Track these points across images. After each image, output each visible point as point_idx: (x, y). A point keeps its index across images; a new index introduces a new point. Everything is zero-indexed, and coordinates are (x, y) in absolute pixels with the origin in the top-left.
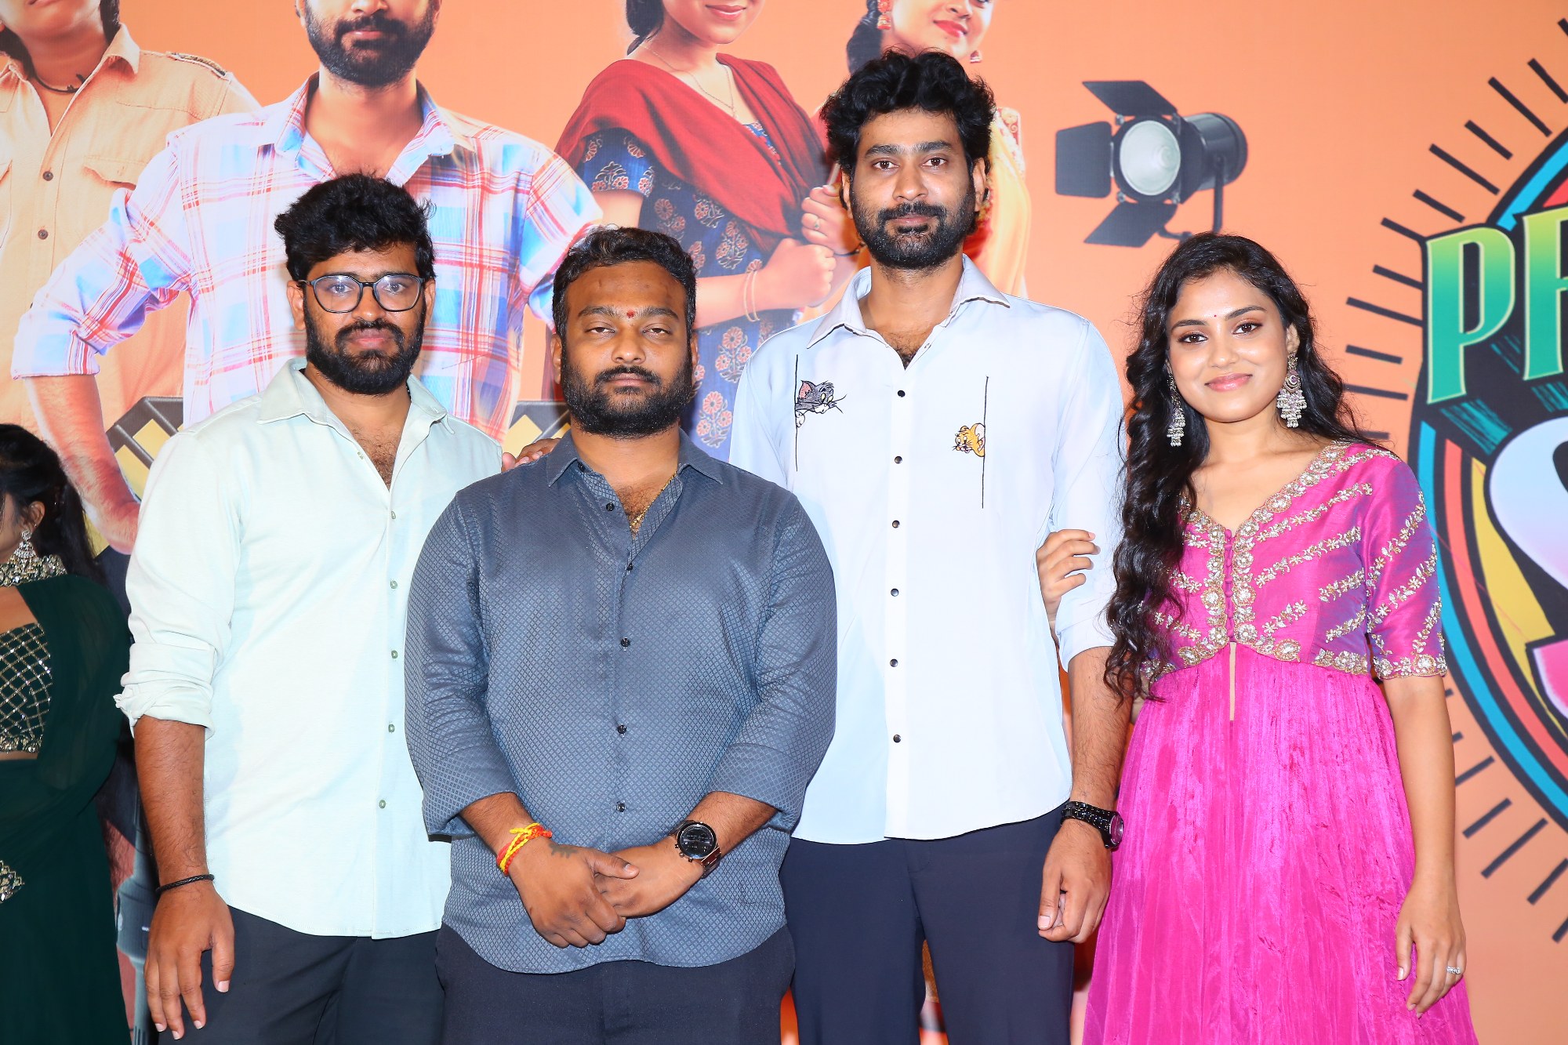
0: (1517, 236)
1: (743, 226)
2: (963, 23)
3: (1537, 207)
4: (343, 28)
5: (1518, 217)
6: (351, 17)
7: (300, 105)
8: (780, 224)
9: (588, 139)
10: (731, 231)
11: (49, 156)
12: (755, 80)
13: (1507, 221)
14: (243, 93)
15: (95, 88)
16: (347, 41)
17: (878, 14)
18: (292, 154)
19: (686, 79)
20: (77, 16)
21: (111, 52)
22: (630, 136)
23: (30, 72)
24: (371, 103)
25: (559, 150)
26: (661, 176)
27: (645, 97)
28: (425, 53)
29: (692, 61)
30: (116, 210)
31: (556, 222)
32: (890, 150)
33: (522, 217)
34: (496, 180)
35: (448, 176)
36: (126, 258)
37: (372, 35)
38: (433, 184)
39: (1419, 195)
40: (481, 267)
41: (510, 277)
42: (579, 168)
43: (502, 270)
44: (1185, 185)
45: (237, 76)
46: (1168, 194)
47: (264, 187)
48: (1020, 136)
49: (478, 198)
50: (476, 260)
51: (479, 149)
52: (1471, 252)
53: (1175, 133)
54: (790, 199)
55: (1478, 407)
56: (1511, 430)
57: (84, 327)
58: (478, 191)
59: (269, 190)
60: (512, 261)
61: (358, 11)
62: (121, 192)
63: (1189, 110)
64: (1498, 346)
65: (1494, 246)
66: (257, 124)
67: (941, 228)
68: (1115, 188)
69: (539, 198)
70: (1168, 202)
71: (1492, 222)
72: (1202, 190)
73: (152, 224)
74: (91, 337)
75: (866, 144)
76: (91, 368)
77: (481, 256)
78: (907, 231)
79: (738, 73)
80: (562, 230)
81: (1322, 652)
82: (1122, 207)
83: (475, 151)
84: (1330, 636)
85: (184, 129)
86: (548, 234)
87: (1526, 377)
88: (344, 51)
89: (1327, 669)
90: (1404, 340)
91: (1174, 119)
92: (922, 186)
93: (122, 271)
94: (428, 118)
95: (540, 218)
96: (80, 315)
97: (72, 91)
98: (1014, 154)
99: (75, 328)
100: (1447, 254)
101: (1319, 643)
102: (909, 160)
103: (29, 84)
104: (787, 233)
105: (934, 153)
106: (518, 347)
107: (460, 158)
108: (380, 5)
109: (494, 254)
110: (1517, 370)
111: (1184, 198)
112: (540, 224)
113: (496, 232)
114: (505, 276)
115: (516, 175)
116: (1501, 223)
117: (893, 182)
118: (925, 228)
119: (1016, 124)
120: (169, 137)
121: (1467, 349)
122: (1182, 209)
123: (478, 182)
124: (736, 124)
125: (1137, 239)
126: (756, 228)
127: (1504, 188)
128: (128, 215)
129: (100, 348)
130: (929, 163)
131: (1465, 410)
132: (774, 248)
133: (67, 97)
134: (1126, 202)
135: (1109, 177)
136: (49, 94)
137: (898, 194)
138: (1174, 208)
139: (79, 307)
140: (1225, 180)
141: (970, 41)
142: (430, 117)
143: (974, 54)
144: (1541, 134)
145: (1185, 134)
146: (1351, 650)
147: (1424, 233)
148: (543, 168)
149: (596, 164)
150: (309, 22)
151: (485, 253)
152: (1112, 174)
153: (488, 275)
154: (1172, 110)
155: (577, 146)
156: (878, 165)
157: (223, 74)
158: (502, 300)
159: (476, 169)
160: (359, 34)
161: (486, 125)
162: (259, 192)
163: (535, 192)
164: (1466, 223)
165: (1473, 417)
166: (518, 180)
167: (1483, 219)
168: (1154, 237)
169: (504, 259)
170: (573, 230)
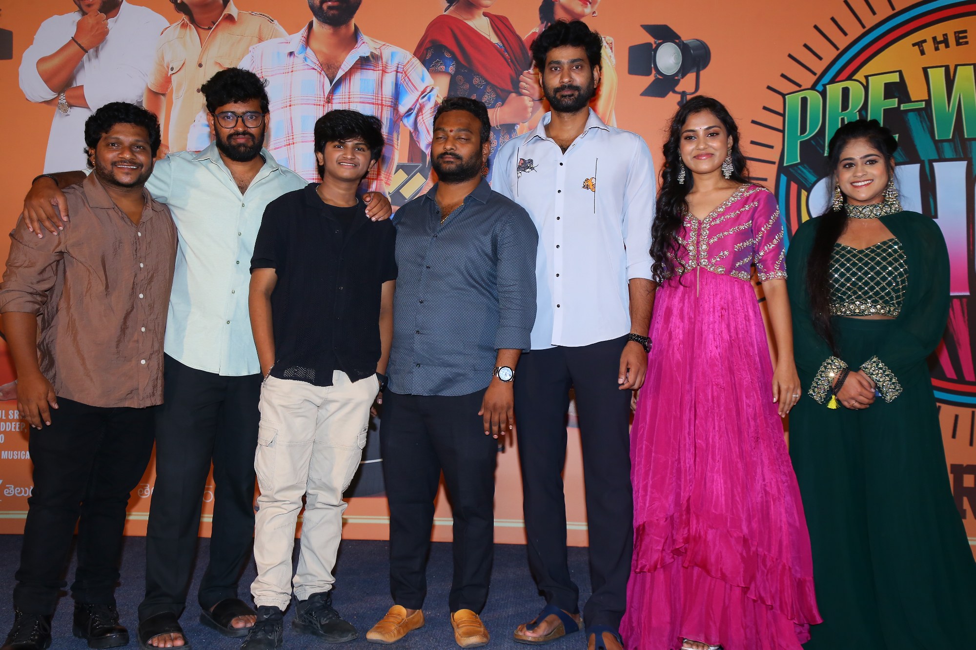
0: (824, 94)
1: (494, 88)
3: (833, 81)
4: (323, 1)
5: (824, 86)
7: (305, 34)
8: (510, 87)
9: (427, 49)
10: (489, 89)
11: (201, 57)
12: (500, 24)
13: (820, 87)
14: (281, 29)
15: (220, 27)
16: (325, 6)
19: (470, 23)
21: (226, 12)
22: (446, 48)
23: (193, 21)
24: (335, 33)
25: (416, 54)
26: (459, 66)
27: (452, 30)
28: (358, 12)
29: (472, 16)
31: (414, 86)
32: (558, 63)
33: (399, 83)
34: (388, 67)
35: (368, 65)
37: (335, 4)
38: (361, 69)
39: (783, 76)
40: (382, 105)
41: (394, 109)
42: (424, 62)
43: (391, 107)
44: (684, 71)
45: (278, 21)
46: (676, 74)
47: (290, 70)
48: (613, 49)
49: (380, 75)
50: (380, 102)
51: (381, 53)
52: (804, 100)
53: (680, 48)
54: (514, 76)
55: (804, 167)
56: (818, 177)
58: (381, 72)
59: (292, 71)
60: (395, 102)
63: (686, 38)
64: (814, 141)
65: (813, 97)
66: (287, 43)
67: (579, 95)
68: (654, 72)
69: (406, 75)
70: (676, 78)
71: (813, 88)
72: (691, 73)
75: (548, 60)
77: (382, 100)
78: (565, 96)
79: (492, 20)
80: (416, 89)
81: (734, 271)
82: (656, 80)
83: (379, 54)
84: (737, 265)
85: (256, 45)
86: (411, 91)
87: (826, 155)
88: (323, 11)
89: (735, 278)
90: (774, 138)
91: (679, 41)
92: (571, 77)
94: (359, 40)
95: (407, 84)
97: (210, 29)
98: (610, 56)
100: (793, 101)
101: (733, 267)
102: (566, 67)
103: (192, 26)
104: (513, 91)
105: (576, 63)
106: (398, 140)
107: (373, 57)
109: (387, 100)
110: (821, 151)
111: (683, 76)
112: (407, 86)
113: (388, 89)
114: (392, 109)
115: (397, 65)
116: (817, 88)
117: (559, 76)
118: (572, 95)
119: (612, 43)
120: (251, 49)
121: (801, 142)
122: (681, 80)
123: (381, 68)
124: (491, 43)
125: (663, 95)
126: (500, 89)
127: (819, 73)
130: (574, 68)
131: (799, 169)
132: (507, 97)
133: (208, 31)
134: (658, 78)
135: (651, 67)
136: (201, 30)
137: (561, 81)
138: (678, 81)
140: (701, 69)
141: (592, 7)
142: (360, 40)
143: (594, 13)
144: (835, 50)
145: (684, 48)
146: (745, 271)
147: (785, 92)
148: (408, 62)
149: (431, 60)
151: (384, 99)
152: (653, 66)
153: (385, 108)
154: (679, 37)
155: (423, 52)
156: (553, 69)
157: (273, 21)
158: (391, 119)
159: (380, 63)
160: (330, 4)
161: (384, 43)
162: (288, 72)
163: (405, 73)
164: (802, 88)
165: (802, 172)
166: (398, 67)
167: (809, 87)
168: (671, 94)
169: (392, 102)
170: (421, 89)
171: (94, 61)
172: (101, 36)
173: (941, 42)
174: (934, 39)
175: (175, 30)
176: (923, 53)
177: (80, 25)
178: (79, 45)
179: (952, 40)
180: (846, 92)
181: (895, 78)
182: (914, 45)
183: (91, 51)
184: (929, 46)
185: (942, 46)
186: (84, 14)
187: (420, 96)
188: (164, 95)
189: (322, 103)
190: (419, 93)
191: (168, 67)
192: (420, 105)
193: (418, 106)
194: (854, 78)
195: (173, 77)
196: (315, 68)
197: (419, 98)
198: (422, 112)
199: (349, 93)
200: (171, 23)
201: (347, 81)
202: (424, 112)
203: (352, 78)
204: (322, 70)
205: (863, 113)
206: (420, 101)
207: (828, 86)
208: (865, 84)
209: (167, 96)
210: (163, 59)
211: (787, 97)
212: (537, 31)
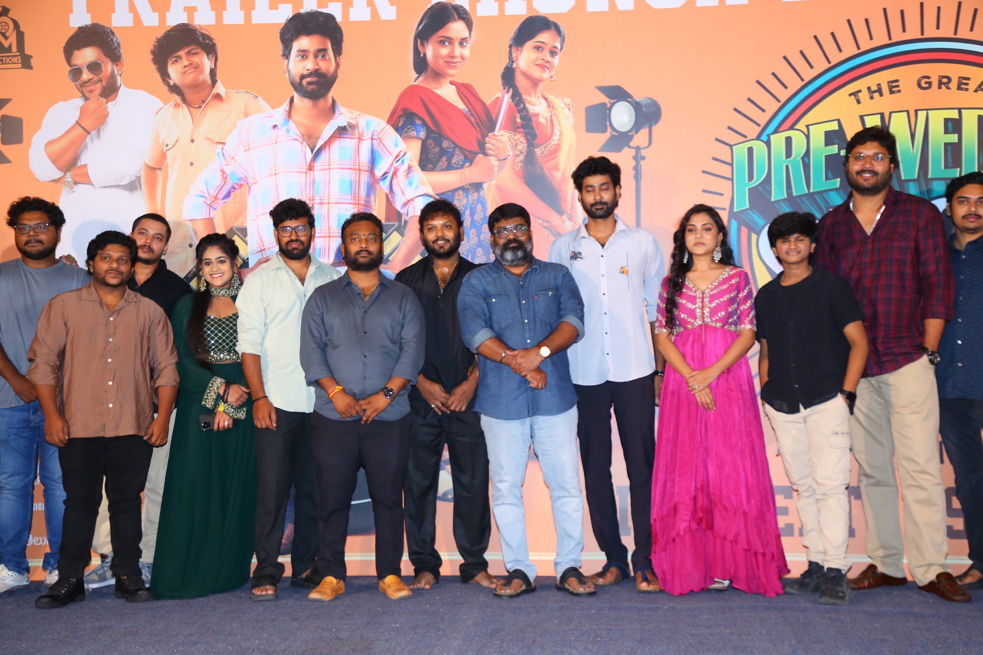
0: (768, 143)
1: (462, 150)
2: (547, 65)
3: (776, 131)
4: (303, 77)
5: (768, 136)
6: (306, 72)
7: (287, 108)
8: (476, 148)
9: (400, 117)
10: (457, 152)
11: (193, 133)
12: (465, 91)
13: (764, 137)
14: (265, 105)
15: (209, 106)
16: (304, 82)
17: (513, 62)
18: (285, 128)
19: (438, 91)
20: (201, 78)
21: (214, 91)
22: (416, 115)
23: (184, 100)
24: (314, 106)
25: (389, 122)
26: (429, 131)
27: (422, 100)
28: (334, 85)
29: (440, 85)
30: (218, 153)
31: (388, 151)
32: (592, 186)
33: (375, 149)
34: (364, 135)
35: (345, 134)
36: (223, 172)
37: (314, 79)
38: (340, 138)
39: (729, 128)
40: (360, 170)
41: (371, 173)
42: (397, 129)
43: (368, 171)
44: (637, 127)
45: (262, 98)
46: (630, 131)
47: (274, 142)
48: (571, 109)
49: (357, 143)
50: (357, 167)
51: (357, 123)
52: (750, 150)
53: (632, 106)
54: (479, 136)
55: (753, 212)
57: (208, 199)
58: (357, 140)
59: (276, 143)
60: (372, 167)
61: (308, 70)
62: (221, 146)
63: (638, 97)
64: (761, 187)
65: (759, 148)
66: (271, 117)
68: (609, 129)
69: (381, 142)
70: (630, 134)
71: (758, 138)
72: (644, 128)
73: (232, 158)
74: (211, 203)
75: (585, 184)
76: (212, 216)
77: (359, 166)
79: (458, 88)
80: (391, 154)
81: (727, 326)
82: (612, 136)
83: (356, 124)
84: (729, 321)
85: (243, 120)
86: (385, 156)
87: (772, 200)
88: (303, 86)
89: (728, 330)
90: (723, 186)
91: (632, 100)
92: (601, 196)
93: (222, 177)
94: (337, 111)
95: (382, 149)
96: (207, 195)
97: (200, 107)
99: (205, 200)
100: (741, 151)
102: (597, 189)
103: (184, 105)
104: (479, 152)
105: (604, 186)
106: (375, 201)
107: (350, 127)
108: (317, 67)
109: (364, 165)
110: (768, 197)
111: (637, 132)
112: (382, 152)
113: (365, 156)
114: (369, 173)
115: (372, 133)
116: (762, 138)
117: (593, 195)
119: (569, 105)
120: (238, 124)
121: (749, 189)
122: (636, 137)
123: (357, 136)
124: (457, 108)
125: (618, 149)
126: (468, 151)
127: (763, 124)
128: (223, 155)
129: (215, 208)
131: (749, 214)
132: (474, 158)
133: (198, 109)
134: (614, 135)
136: (192, 109)
137: (594, 198)
138: (632, 136)
139: (206, 192)
140: (653, 124)
141: (550, 72)
143: (552, 77)
144: (777, 102)
145: (637, 106)
147: (732, 143)
148: (383, 130)
149: (403, 127)
150: (289, 75)
151: (361, 164)
152: (608, 124)
153: (363, 173)
154: (630, 96)
155: (396, 120)
157: (257, 97)
158: (368, 183)
159: (356, 132)
160: (309, 79)
161: (359, 113)
162: (273, 144)
163: (380, 139)
164: (748, 139)
165: (752, 216)
166: (373, 135)
167: (755, 138)
168: (626, 149)
169: (368, 167)
170: (395, 154)
171: (96, 141)
172: (102, 118)
173: (875, 92)
174: (869, 88)
175: (169, 109)
176: (859, 102)
177: (83, 110)
178: (83, 128)
179: (885, 89)
180: (789, 140)
181: (834, 126)
182: (850, 95)
183: (93, 133)
184: (864, 96)
185: (876, 95)
186: (86, 99)
187: (394, 160)
188: (160, 169)
189: (304, 170)
190: (394, 158)
191: (163, 144)
192: (395, 168)
193: (393, 170)
194: (796, 127)
195: (168, 153)
196: (298, 138)
197: (393, 162)
198: (396, 175)
199: (329, 160)
200: (165, 103)
201: (327, 150)
202: (398, 175)
203: (332, 146)
204: (304, 140)
205: (806, 159)
206: (395, 165)
207: (772, 136)
208: (806, 133)
209: (163, 170)
210: (158, 136)
211: (734, 147)
212: (500, 96)
